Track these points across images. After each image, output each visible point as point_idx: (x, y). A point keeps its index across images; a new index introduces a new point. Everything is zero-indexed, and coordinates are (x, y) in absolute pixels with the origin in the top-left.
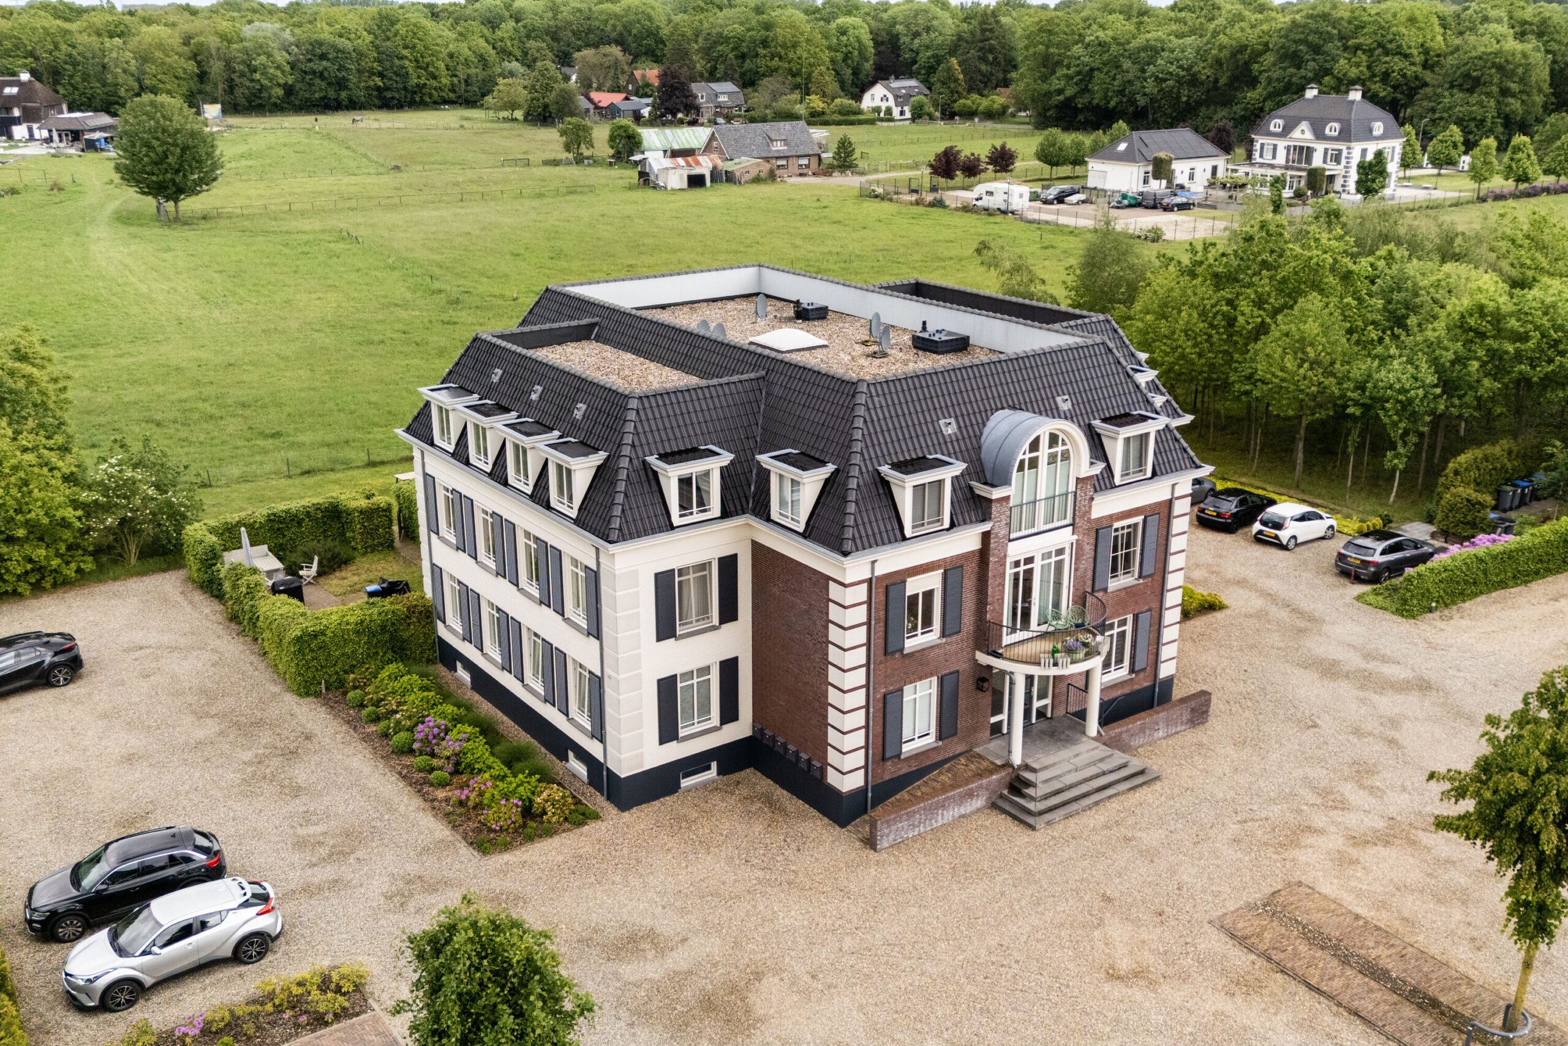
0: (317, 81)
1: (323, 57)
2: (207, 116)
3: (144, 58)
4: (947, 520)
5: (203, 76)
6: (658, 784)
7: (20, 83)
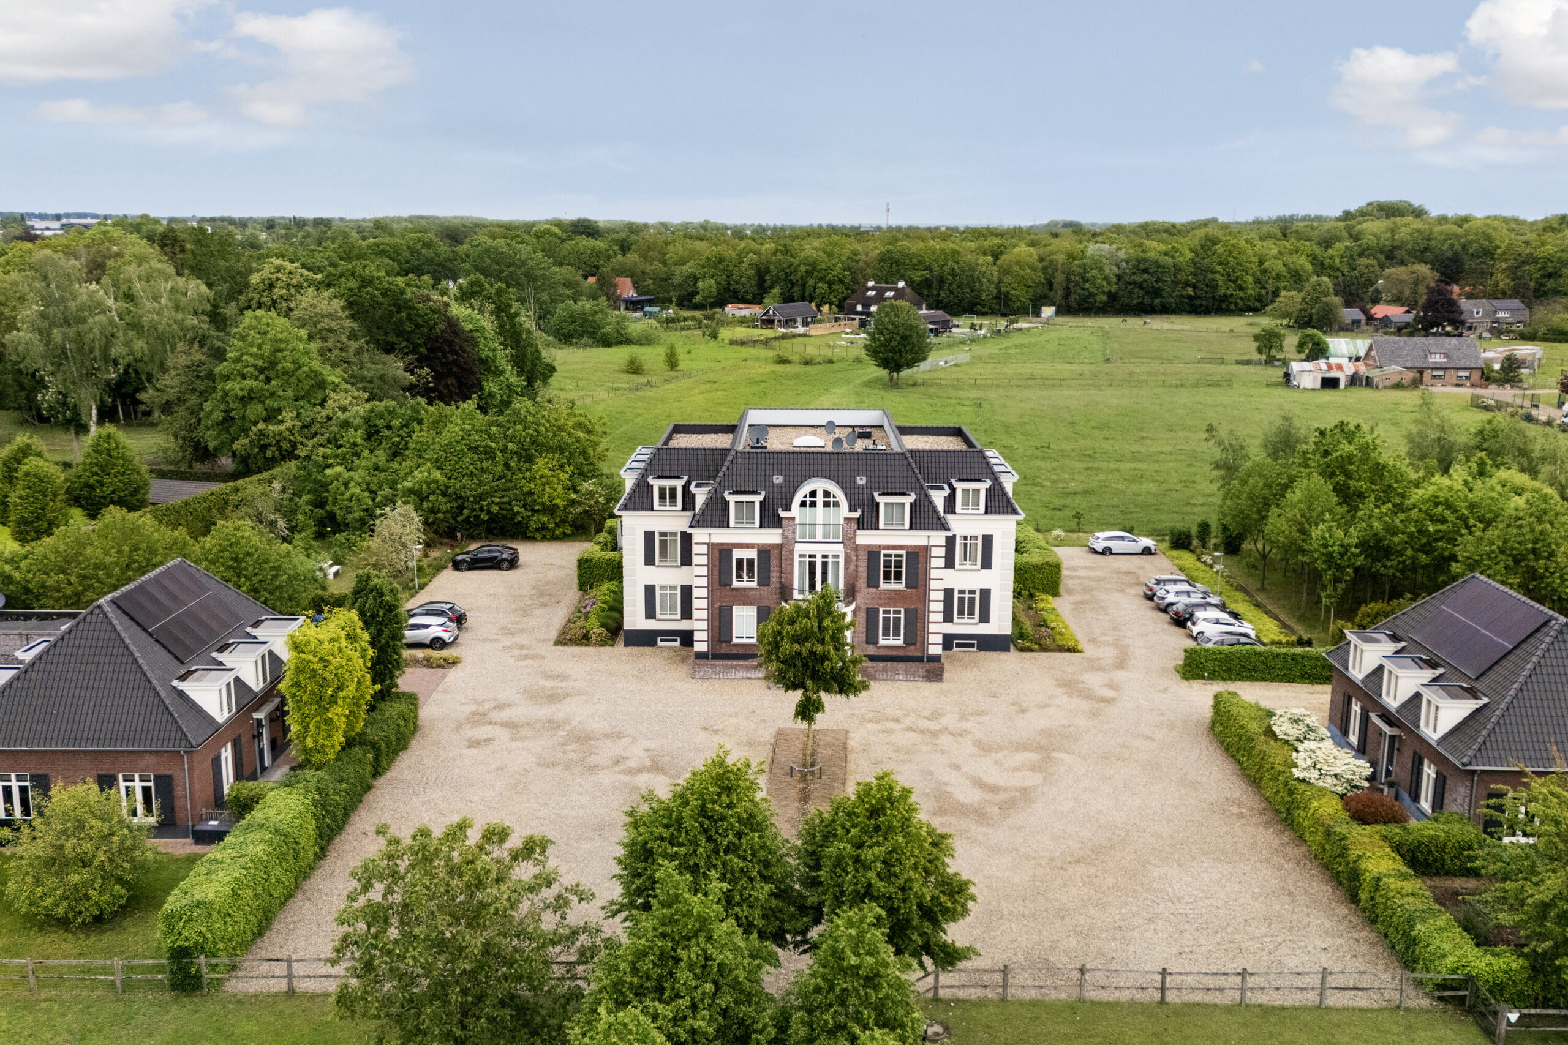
0: (1137, 290)
1: (1145, 271)
2: (1043, 315)
3: (1006, 271)
4: (757, 524)
5: (1050, 284)
6: (645, 639)
7: (896, 289)
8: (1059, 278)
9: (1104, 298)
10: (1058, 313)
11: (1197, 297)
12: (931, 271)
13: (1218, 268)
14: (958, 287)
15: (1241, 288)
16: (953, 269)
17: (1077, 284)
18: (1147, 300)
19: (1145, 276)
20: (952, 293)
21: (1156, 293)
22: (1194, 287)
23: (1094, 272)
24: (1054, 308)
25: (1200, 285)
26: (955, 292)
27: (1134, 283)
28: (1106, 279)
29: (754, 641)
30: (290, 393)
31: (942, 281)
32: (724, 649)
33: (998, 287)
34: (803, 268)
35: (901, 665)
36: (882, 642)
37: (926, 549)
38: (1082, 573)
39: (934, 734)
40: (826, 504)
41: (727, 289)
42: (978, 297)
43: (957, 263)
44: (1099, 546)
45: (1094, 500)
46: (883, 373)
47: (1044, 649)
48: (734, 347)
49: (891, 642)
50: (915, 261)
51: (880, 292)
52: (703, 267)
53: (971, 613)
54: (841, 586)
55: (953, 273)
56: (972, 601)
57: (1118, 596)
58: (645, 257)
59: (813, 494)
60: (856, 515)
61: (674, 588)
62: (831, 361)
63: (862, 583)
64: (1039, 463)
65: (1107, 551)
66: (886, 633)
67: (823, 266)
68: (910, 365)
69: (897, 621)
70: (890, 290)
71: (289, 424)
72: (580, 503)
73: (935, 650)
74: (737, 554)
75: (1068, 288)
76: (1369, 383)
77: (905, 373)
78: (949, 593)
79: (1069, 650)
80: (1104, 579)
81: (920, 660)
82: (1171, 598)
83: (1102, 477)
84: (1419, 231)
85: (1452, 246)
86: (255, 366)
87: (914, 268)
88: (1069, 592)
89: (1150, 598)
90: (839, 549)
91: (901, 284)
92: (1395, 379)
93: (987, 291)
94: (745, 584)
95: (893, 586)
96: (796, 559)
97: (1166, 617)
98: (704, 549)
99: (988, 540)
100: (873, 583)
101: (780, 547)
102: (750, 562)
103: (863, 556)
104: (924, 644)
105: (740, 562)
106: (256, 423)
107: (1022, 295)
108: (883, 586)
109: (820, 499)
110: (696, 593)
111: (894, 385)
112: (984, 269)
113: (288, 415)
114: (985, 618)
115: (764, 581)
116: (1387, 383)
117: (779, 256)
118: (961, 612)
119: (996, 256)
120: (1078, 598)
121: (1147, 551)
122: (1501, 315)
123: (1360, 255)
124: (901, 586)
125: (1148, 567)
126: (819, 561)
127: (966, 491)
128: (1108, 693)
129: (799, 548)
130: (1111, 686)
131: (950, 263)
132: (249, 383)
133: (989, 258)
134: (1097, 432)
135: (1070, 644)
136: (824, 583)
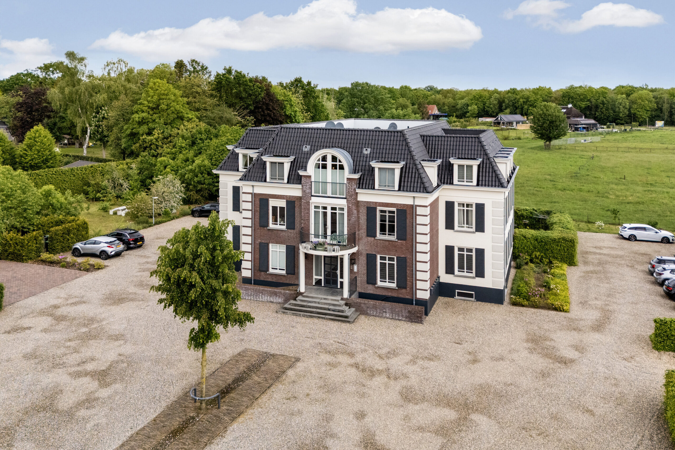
2: (657, 126)
3: (634, 102)
4: (286, 180)
5: (660, 110)
7: (567, 108)
8: (666, 107)
10: (666, 124)
12: (591, 102)
14: (606, 110)
16: (603, 101)
20: (602, 113)
24: (663, 122)
26: (604, 112)
29: (284, 272)
31: (597, 107)
32: (263, 277)
33: (629, 110)
34: (521, 100)
35: (388, 304)
36: (379, 283)
37: (412, 208)
38: (605, 251)
40: (334, 167)
41: (484, 110)
42: (618, 115)
43: (607, 97)
44: (627, 233)
45: (641, 207)
47: (535, 306)
49: (387, 284)
52: (472, 99)
53: (470, 268)
54: (346, 232)
55: (603, 103)
56: (470, 257)
57: (626, 270)
58: (445, 96)
59: (324, 158)
60: (356, 176)
63: (363, 232)
65: (632, 238)
66: (383, 277)
67: (532, 99)
68: (556, 137)
69: (391, 266)
70: (564, 108)
73: (424, 295)
74: (272, 203)
75: (671, 111)
77: (553, 142)
78: (449, 250)
79: (556, 309)
80: (621, 257)
81: (408, 302)
82: (666, 275)
83: (654, 195)
86: (149, 107)
87: (582, 100)
88: (586, 263)
89: (651, 273)
90: (343, 203)
91: (570, 106)
93: (623, 112)
94: (278, 227)
95: (387, 237)
96: (312, 210)
98: (249, 198)
99: (480, 208)
100: (371, 233)
101: (300, 198)
102: (282, 209)
103: (363, 211)
104: (413, 289)
105: (275, 208)
106: (143, 135)
107: (644, 114)
108: (379, 236)
109: (329, 163)
110: (244, 231)
111: (547, 149)
112: (621, 101)
114: (480, 273)
115: (291, 226)
118: (461, 267)
119: (628, 95)
120: (590, 268)
121: (665, 240)
124: (393, 238)
125: (663, 251)
126: (329, 211)
127: (461, 167)
128: (571, 354)
129: (314, 201)
131: (603, 97)
132: (144, 115)
133: (625, 96)
134: (663, 174)
135: (557, 303)
136: (334, 231)
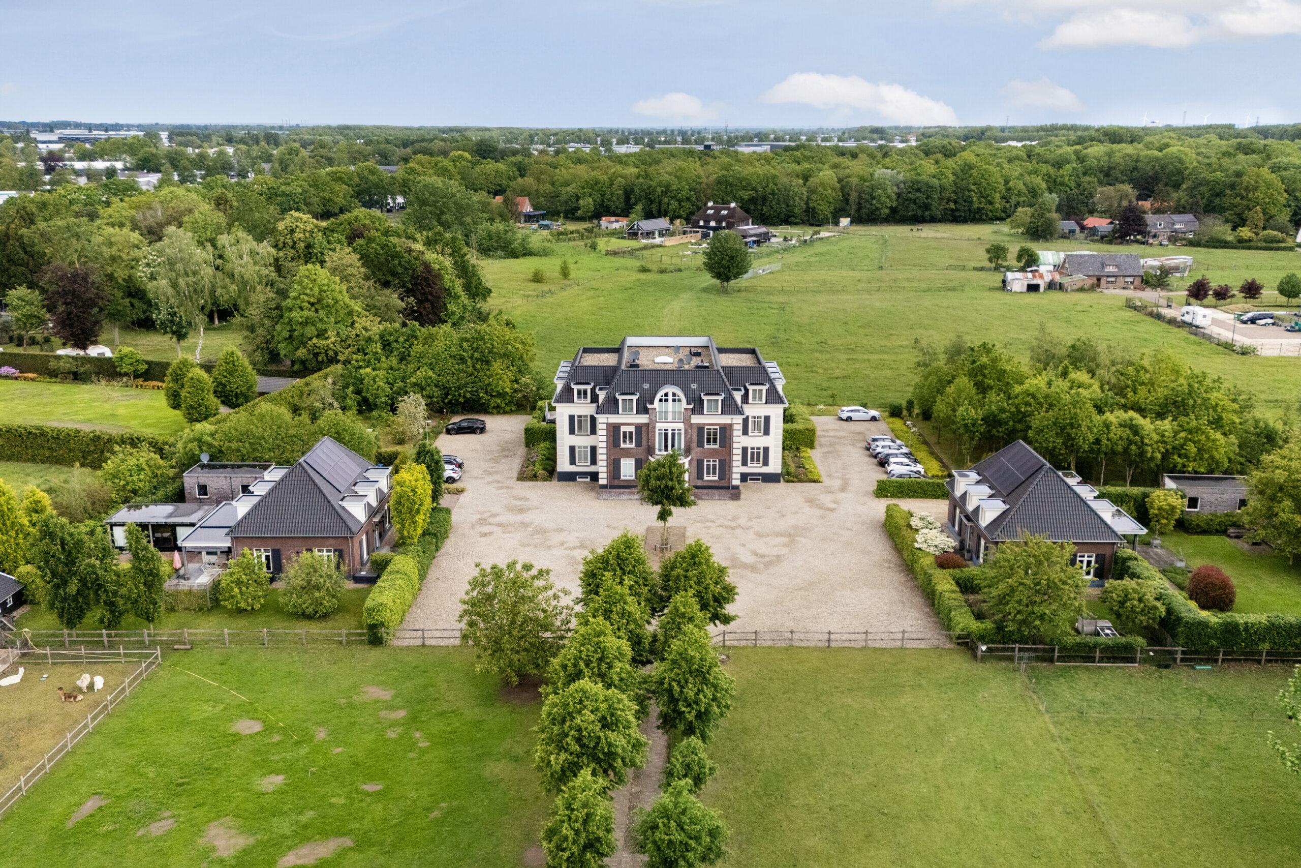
0: (912, 205)
1: (918, 190)
2: (841, 225)
3: (812, 191)
4: (635, 411)
5: (847, 201)
6: (569, 477)
7: (729, 209)
8: (853, 196)
9: (887, 211)
10: (852, 222)
11: (957, 210)
12: (757, 191)
13: (973, 188)
14: (777, 203)
15: (991, 203)
16: (773, 190)
17: (867, 201)
18: (919, 213)
19: (918, 194)
20: (772, 208)
21: (927, 207)
22: (955, 202)
23: (880, 191)
24: (849, 219)
25: (960, 201)
26: (775, 207)
27: (910, 199)
28: (888, 197)
29: (633, 478)
30: (332, 320)
31: (764, 198)
32: (616, 483)
33: (807, 203)
35: (717, 491)
36: (706, 478)
37: (731, 425)
38: (831, 434)
39: (733, 528)
40: (674, 401)
41: (602, 204)
42: (792, 211)
43: (776, 184)
44: (844, 416)
45: (849, 382)
46: (716, 282)
47: (800, 481)
48: (609, 257)
49: (711, 478)
50: (744, 183)
51: (718, 210)
52: (583, 188)
53: (758, 460)
54: (683, 446)
55: (773, 194)
56: (758, 453)
57: (850, 448)
58: (538, 180)
59: (666, 395)
60: (691, 406)
61: (586, 447)
62: (680, 270)
63: (694, 445)
64: (817, 355)
65: (849, 419)
66: (708, 473)
67: (674, 187)
68: (736, 276)
69: (714, 466)
70: (725, 209)
71: (333, 339)
72: (521, 391)
73: (736, 482)
74: (623, 429)
75: (860, 203)
76: (1061, 287)
77: (732, 283)
78: (745, 450)
79: (815, 482)
80: (844, 437)
81: (727, 488)
82: (879, 450)
83: (857, 365)
84: (1129, 155)
85: (1154, 167)
86: (309, 302)
87: (744, 188)
88: (821, 446)
89: (868, 449)
90: (681, 426)
91: (733, 205)
92: (1079, 285)
93: (799, 206)
94: (628, 446)
95: (712, 446)
96: (657, 432)
97: (875, 461)
98: (604, 426)
99: (767, 419)
100: (700, 444)
101: (647, 425)
102: (631, 433)
103: (695, 430)
104: (730, 479)
105: (625, 433)
106: (311, 339)
107: (825, 210)
108: (706, 446)
109: (670, 398)
110: (599, 451)
111: (725, 291)
112: (796, 189)
113: (331, 334)
114: (766, 463)
115: (638, 444)
116: (1074, 287)
117: (641, 180)
118: (752, 460)
119: (806, 178)
120: (826, 450)
121: (874, 419)
122: (1177, 226)
123: (1085, 174)
124: (717, 447)
125: (873, 428)
126: (670, 433)
127: (754, 391)
128: (833, 506)
129: (658, 425)
130: (835, 502)
131: (771, 185)
132: (306, 313)
133: (801, 181)
134: (861, 331)
135: (815, 478)
136: (673, 446)
